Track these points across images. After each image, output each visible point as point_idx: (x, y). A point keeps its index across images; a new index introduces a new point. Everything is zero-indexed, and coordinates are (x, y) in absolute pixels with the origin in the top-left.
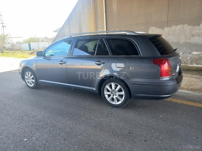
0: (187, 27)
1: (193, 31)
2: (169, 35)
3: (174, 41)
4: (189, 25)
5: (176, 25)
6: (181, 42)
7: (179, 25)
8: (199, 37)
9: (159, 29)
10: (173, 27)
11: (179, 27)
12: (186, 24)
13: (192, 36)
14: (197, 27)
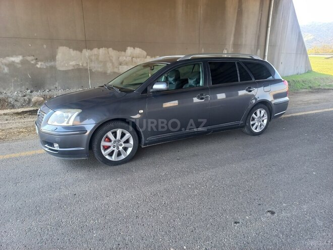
0: (112, 53)
1: (120, 58)
2: (91, 61)
3: (100, 70)
4: (114, 49)
5: (99, 48)
6: (109, 72)
7: (102, 47)
8: (127, 65)
9: (75, 51)
10: (95, 51)
11: (102, 51)
12: (110, 47)
13: (120, 65)
14: (123, 53)
